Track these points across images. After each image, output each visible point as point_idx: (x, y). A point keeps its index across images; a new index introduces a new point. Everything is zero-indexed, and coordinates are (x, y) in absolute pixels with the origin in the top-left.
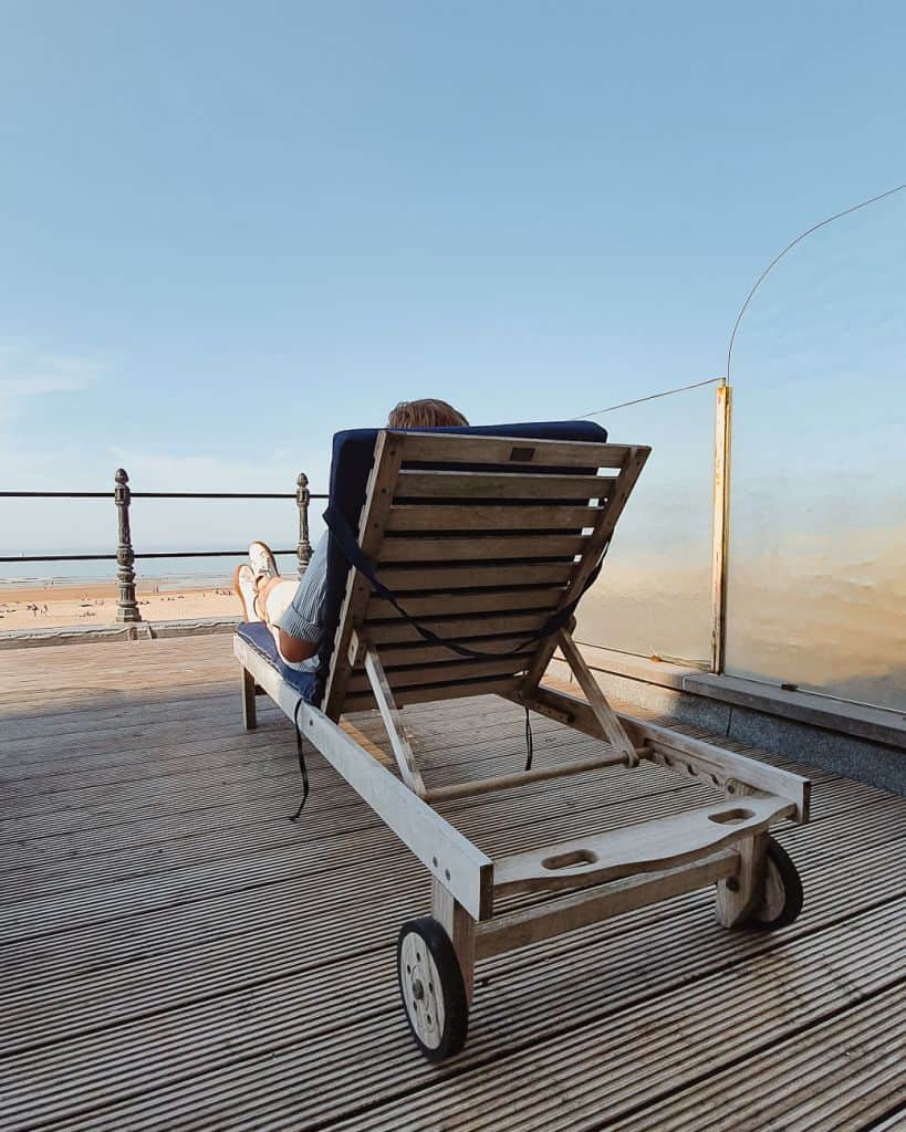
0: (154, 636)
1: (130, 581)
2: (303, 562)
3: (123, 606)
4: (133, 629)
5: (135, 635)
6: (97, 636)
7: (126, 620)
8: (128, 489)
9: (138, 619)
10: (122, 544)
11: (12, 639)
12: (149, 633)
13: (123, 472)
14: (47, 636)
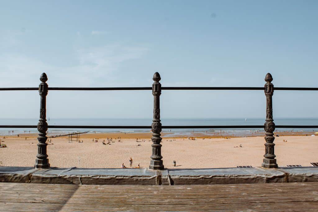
0: (172, 183)
1: (159, 143)
2: (269, 133)
3: (154, 159)
4: (160, 177)
5: (160, 181)
6: (137, 180)
7: (155, 168)
8: (160, 85)
9: (162, 168)
10: (155, 119)
11: (89, 178)
12: (169, 180)
13: (157, 74)
14: (109, 177)
